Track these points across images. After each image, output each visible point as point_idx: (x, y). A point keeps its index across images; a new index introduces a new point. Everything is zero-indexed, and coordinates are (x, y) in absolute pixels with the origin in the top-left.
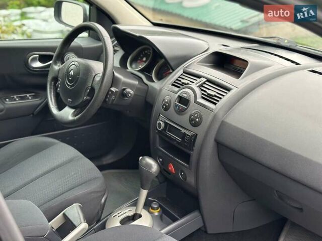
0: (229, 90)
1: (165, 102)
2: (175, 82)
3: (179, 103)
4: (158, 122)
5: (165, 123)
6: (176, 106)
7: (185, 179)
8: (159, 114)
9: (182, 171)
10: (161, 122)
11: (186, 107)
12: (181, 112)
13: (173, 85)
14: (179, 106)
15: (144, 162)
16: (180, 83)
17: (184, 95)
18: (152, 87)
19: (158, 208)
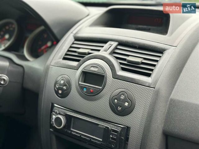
0: (161, 51)
1: (60, 85)
2: (66, 54)
3: (84, 82)
4: (54, 117)
5: (67, 117)
6: (82, 88)
8: (53, 104)
10: (59, 116)
11: (100, 87)
16: (76, 54)
18: (31, 68)
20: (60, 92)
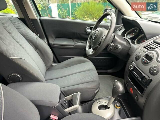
1: (137, 56)
2: (146, 46)
3: (146, 58)
4: (130, 65)
5: (134, 67)
6: (143, 59)
7: (138, 100)
8: (132, 61)
9: (137, 95)
10: (132, 66)
11: (149, 62)
12: (145, 63)
13: (145, 47)
14: (145, 60)
15: (117, 84)
16: (149, 47)
17: (150, 54)
18: (133, 47)
19: (119, 107)
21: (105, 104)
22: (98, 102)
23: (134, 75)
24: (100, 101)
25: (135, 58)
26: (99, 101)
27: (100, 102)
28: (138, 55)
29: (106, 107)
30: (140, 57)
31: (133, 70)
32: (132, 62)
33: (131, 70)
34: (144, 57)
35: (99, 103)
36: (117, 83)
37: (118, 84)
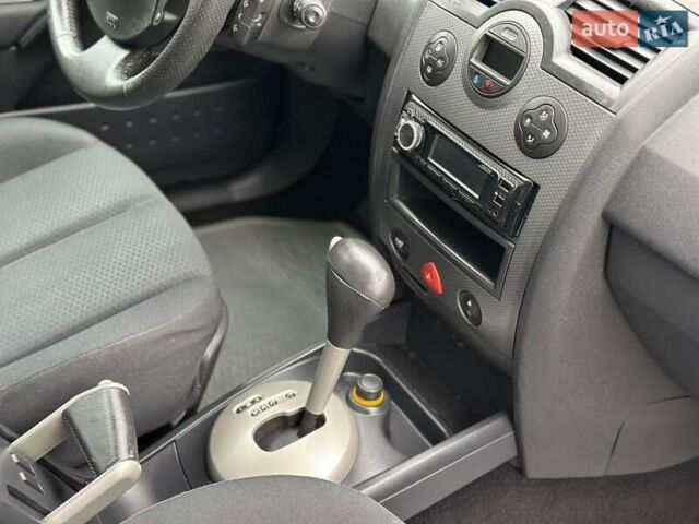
1: (434, 53)
3: (484, 61)
4: (403, 122)
5: (427, 127)
6: (472, 71)
7: (477, 320)
8: (409, 94)
9: (467, 296)
10: (412, 123)
11: (508, 82)
12: (486, 95)
14: (483, 76)
15: (346, 257)
17: (506, 35)
19: (377, 395)
20: (429, 70)
21: (291, 409)
22: (245, 407)
23: (438, 182)
24: (253, 402)
25: (423, 69)
26: (246, 402)
27: (257, 406)
28: (438, 49)
29: (302, 422)
30: (449, 57)
31: (424, 148)
32: (409, 98)
33: (416, 150)
34: (476, 58)
35: (249, 411)
36: (347, 249)
37: (351, 256)
